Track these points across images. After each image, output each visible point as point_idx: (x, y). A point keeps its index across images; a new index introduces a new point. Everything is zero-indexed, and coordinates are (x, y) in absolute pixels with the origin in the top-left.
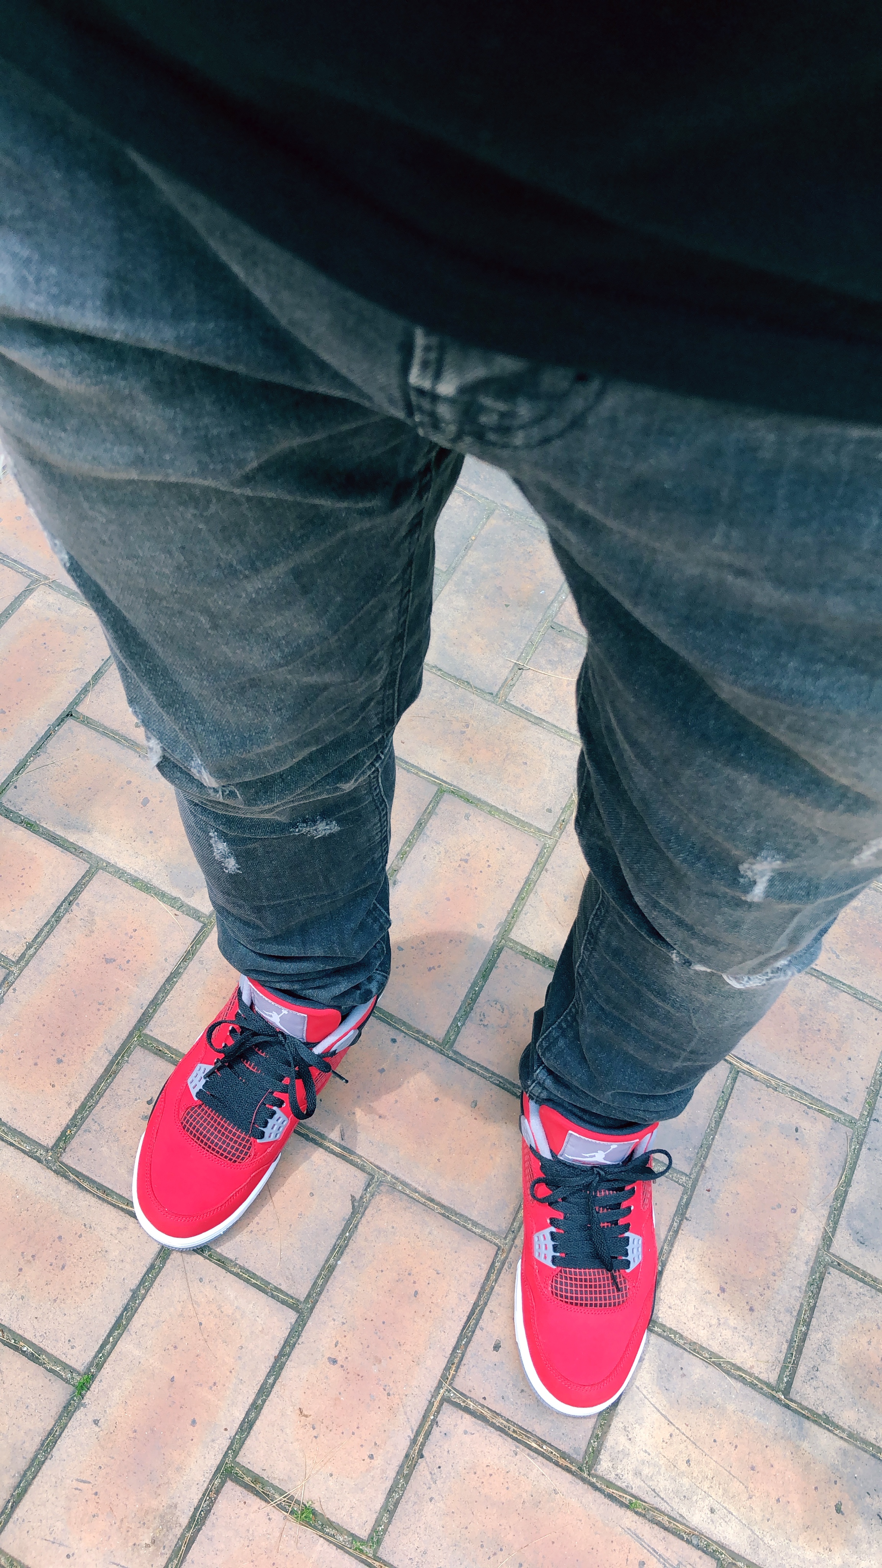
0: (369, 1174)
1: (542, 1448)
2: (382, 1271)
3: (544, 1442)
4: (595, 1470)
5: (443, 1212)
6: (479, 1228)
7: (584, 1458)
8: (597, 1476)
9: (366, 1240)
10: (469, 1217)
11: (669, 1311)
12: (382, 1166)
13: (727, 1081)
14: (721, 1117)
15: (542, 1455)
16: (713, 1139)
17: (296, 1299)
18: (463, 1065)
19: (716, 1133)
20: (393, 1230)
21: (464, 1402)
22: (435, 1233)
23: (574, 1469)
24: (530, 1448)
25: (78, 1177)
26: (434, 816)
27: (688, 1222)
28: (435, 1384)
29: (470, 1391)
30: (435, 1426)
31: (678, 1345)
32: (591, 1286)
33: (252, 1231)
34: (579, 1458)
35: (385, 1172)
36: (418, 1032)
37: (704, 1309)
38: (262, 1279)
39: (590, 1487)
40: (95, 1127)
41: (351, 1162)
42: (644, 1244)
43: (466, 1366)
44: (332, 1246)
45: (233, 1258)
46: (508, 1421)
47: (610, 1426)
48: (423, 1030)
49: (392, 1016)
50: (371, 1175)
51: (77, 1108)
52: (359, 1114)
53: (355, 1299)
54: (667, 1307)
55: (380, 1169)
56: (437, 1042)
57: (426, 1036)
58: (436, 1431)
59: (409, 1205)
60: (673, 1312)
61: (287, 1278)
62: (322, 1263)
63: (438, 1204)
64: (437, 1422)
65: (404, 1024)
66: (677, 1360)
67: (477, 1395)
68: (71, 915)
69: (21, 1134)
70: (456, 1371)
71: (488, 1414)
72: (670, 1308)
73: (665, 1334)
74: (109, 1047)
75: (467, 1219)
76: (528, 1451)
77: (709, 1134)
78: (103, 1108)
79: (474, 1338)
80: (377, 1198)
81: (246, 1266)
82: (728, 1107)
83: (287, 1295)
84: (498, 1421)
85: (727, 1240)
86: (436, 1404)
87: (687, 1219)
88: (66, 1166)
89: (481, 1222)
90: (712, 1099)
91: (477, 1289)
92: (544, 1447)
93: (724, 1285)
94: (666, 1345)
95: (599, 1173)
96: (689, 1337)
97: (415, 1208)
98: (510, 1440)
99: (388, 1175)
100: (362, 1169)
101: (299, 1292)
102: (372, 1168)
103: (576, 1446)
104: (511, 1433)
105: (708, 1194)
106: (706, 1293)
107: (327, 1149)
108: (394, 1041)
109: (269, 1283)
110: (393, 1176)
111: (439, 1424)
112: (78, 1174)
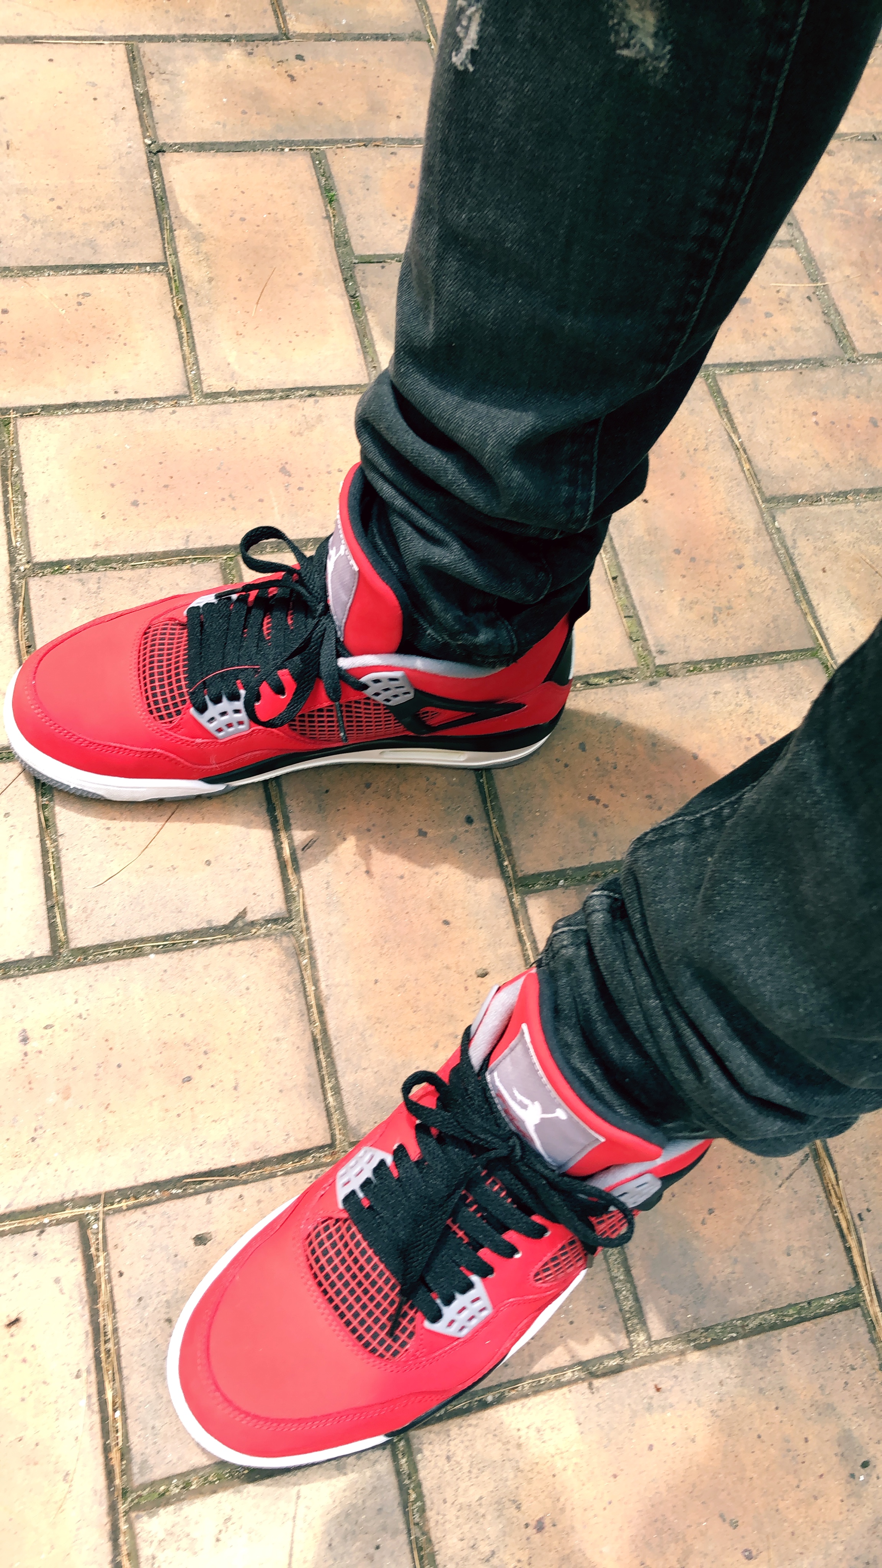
0: (289, 911)
1: (115, 1411)
2: (182, 1015)
3: (123, 1408)
4: (138, 1517)
5: (319, 1037)
6: (335, 1100)
7: (143, 1486)
8: (131, 1528)
9: (206, 967)
10: (339, 1074)
11: (442, 1462)
12: (311, 917)
13: (830, 1297)
14: (773, 1327)
15: (104, 1419)
16: (733, 1339)
17: (67, 938)
18: (517, 922)
19: (744, 1337)
20: (245, 991)
21: (97, 1250)
22: (284, 1045)
23: (117, 1482)
24: (101, 1391)
25: (24, 612)
26: (776, 667)
27: (588, 1391)
28: (91, 1191)
29: (116, 1246)
30: (36, 1232)
31: (406, 1514)
32: (360, 1284)
33: (108, 828)
34: (138, 1480)
35: (308, 928)
36: (507, 841)
37: (489, 1517)
38: (61, 883)
39: (108, 1527)
40: (93, 586)
41: (285, 881)
42: (486, 1323)
43: (144, 1218)
44: (165, 932)
45: (60, 832)
46: (115, 1330)
47: (215, 1492)
48: (513, 843)
49: (496, 797)
50: (290, 916)
51: (99, 555)
52: (349, 847)
53: (122, 1008)
54: (445, 1453)
55: (306, 919)
56: (515, 872)
57: (510, 853)
58: (31, 1237)
59: (291, 988)
60: (446, 1468)
61: (85, 910)
62: (134, 936)
63: (323, 1023)
64: (42, 1232)
65: (501, 818)
66: (384, 1529)
67: (119, 1260)
68: (300, 404)
69: (26, 525)
70: (129, 1208)
71: (104, 1297)
72: (448, 1458)
73: (407, 1482)
74: (192, 538)
75: (334, 1074)
76: (94, 1390)
77: (734, 1328)
78: (121, 578)
79: (189, 1201)
80: (268, 943)
81: (63, 852)
82: (795, 1327)
83: (64, 924)
84: (105, 1317)
85: (615, 1476)
86: (68, 1214)
87: (590, 1385)
88: (27, 590)
89: (346, 1096)
90: (785, 1293)
91: (256, 1156)
92: (118, 1414)
93: (547, 1522)
94: (392, 1494)
95: (513, 1148)
96: (432, 1524)
97: (294, 998)
98: (91, 1352)
99: (307, 934)
100: (289, 898)
101: (79, 935)
102: (299, 910)
103: (152, 1461)
104: (102, 1348)
105: (652, 1392)
106: (514, 1501)
107: (277, 841)
108: (469, 820)
109: (62, 894)
110: (310, 942)
111: (44, 1235)
112: (27, 608)
